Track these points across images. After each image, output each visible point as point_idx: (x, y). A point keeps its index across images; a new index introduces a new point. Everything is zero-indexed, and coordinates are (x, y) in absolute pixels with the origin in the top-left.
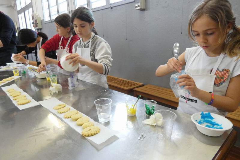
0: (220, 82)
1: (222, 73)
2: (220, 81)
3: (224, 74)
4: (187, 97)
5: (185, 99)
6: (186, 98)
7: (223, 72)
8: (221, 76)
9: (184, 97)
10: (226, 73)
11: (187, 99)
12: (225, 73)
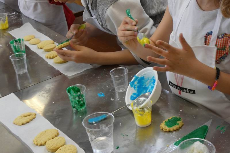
0: (220, 57)
1: (221, 41)
2: (221, 53)
3: (224, 42)
4: (180, 86)
5: (176, 88)
6: (178, 86)
7: (222, 39)
8: (220, 45)
9: (174, 85)
10: (228, 41)
11: (180, 88)
12: (226, 41)
